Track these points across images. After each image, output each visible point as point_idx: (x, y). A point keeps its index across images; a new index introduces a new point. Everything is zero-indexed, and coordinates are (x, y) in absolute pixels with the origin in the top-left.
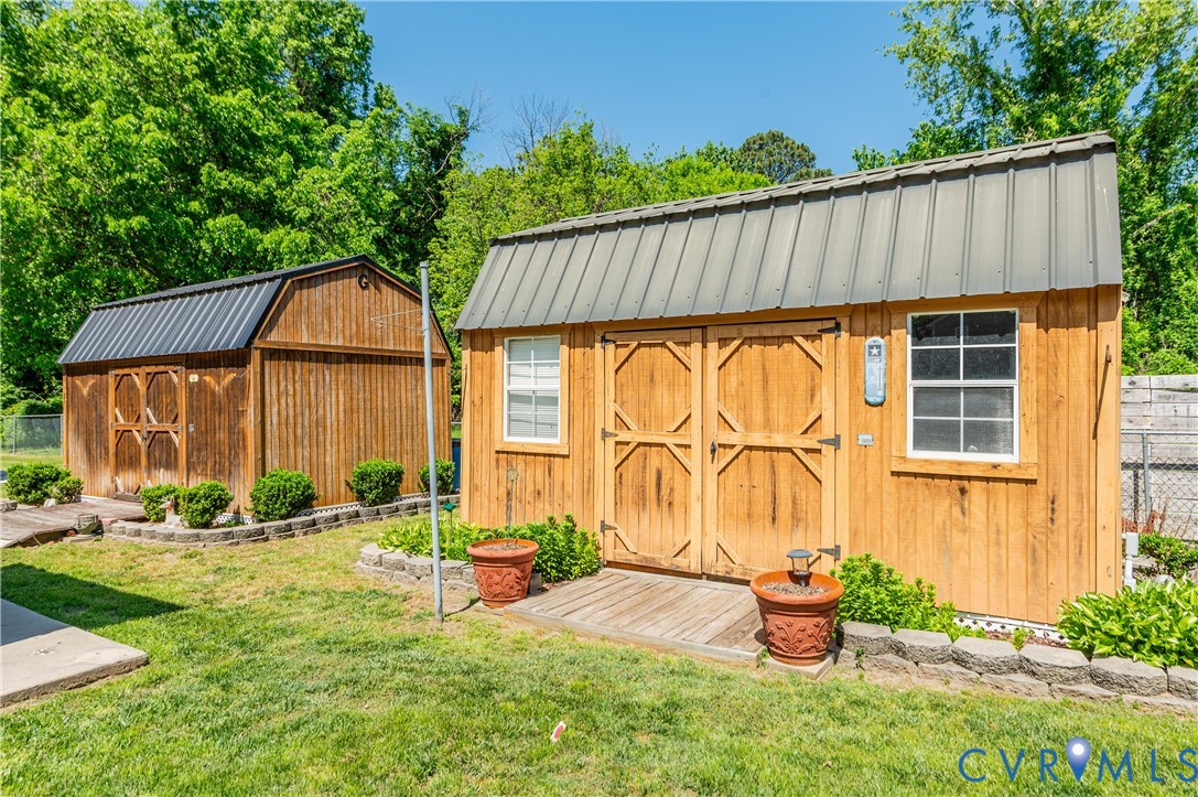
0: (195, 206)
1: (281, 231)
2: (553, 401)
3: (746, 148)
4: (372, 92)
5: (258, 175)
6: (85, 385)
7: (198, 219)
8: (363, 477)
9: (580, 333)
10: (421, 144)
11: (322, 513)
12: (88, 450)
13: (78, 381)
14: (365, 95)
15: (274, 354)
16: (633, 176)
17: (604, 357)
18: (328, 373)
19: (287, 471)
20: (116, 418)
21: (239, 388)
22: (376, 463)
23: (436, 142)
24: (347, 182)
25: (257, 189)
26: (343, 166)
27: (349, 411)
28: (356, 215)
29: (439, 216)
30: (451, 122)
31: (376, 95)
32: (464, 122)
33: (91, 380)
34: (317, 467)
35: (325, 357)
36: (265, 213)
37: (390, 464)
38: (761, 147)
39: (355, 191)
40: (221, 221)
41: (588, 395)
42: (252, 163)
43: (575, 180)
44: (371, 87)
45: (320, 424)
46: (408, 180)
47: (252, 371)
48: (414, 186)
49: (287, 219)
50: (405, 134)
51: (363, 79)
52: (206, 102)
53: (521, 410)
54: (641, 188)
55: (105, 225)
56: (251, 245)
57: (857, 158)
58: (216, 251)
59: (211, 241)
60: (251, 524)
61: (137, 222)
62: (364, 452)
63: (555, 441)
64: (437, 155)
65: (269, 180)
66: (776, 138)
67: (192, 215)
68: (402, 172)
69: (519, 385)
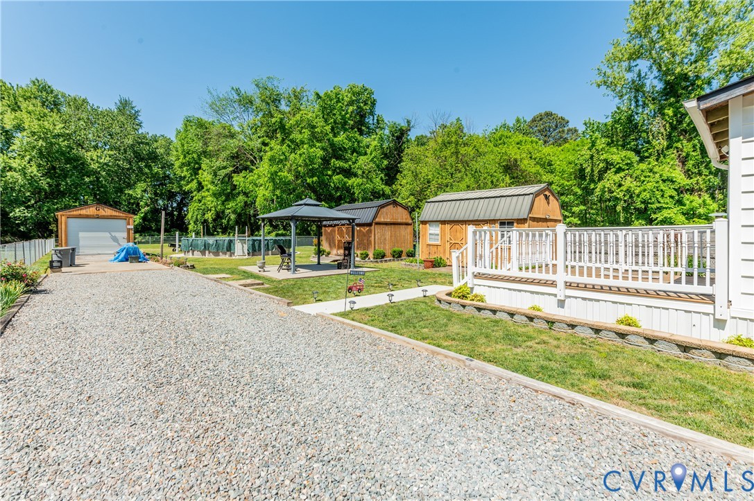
0: (329, 173)
1: (354, 179)
2: (438, 235)
3: (534, 120)
4: (376, 118)
5: (346, 161)
6: (329, 230)
7: (331, 176)
8: (394, 252)
9: (443, 222)
10: (393, 135)
11: (385, 259)
12: (330, 245)
13: (327, 229)
14: (373, 120)
15: (377, 224)
16: (475, 147)
17: (448, 227)
18: (387, 228)
19: (380, 249)
20: (337, 237)
21: (370, 231)
22: (396, 249)
23: (398, 134)
24: (372, 160)
25: (346, 166)
26: (371, 154)
27: (391, 236)
28: (375, 171)
29: (399, 163)
30: (404, 125)
31: (377, 120)
32: (409, 125)
33: (331, 228)
34: (385, 248)
35: (386, 224)
36: (348, 173)
37: (400, 249)
38: (541, 119)
39: (375, 162)
40: (337, 177)
41: (445, 234)
42: (344, 157)
43: (452, 148)
44: (375, 116)
45: (385, 239)
46: (387, 148)
47: (373, 227)
48: (390, 151)
49: (355, 175)
50: (387, 132)
51: (372, 113)
52: (333, 140)
53: (431, 236)
54: (478, 151)
55: (306, 180)
56: (345, 183)
57: (585, 124)
58: (335, 186)
59: (334, 183)
60: (372, 259)
61: (315, 179)
62: (394, 246)
63: (439, 243)
64: (399, 138)
65: (350, 163)
66: (549, 114)
67: (329, 175)
68: (385, 145)
69: (431, 232)
